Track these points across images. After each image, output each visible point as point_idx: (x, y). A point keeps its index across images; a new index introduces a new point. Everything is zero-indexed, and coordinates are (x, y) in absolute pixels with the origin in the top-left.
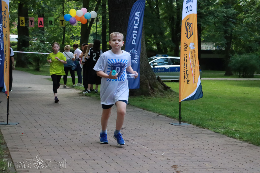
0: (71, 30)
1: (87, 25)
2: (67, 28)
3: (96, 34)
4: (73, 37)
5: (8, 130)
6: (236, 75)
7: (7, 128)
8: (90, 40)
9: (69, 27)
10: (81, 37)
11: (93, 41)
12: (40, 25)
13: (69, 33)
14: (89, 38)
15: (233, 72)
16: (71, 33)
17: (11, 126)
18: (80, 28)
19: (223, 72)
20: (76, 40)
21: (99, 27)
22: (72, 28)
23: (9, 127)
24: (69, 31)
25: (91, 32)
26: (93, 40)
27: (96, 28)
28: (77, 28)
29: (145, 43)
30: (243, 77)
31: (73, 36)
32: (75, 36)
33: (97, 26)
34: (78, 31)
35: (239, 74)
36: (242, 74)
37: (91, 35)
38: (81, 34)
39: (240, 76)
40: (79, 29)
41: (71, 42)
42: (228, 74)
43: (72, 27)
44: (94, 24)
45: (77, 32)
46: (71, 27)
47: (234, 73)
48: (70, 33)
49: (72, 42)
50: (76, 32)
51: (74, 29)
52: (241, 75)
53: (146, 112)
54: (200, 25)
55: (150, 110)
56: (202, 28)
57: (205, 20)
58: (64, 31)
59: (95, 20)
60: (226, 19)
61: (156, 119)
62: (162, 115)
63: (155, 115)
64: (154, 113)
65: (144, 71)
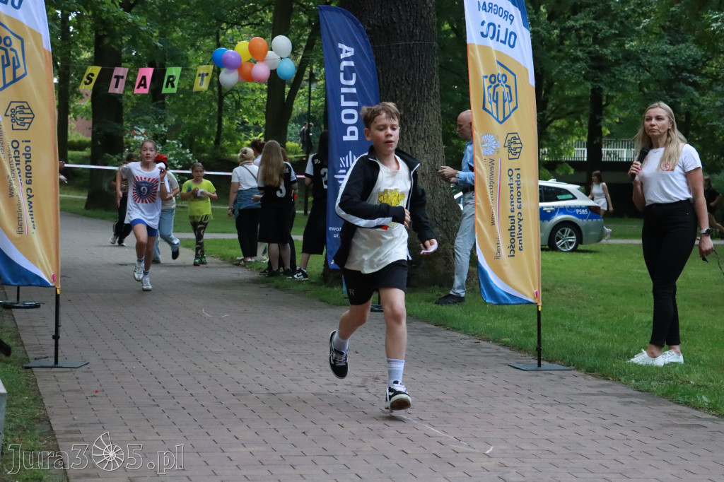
0: (238, 105)
1: (284, 92)
2: (228, 102)
3: (309, 116)
4: (246, 124)
5: (58, 381)
7: (54, 376)
8: (291, 135)
9: (234, 97)
10: (266, 126)
12: (138, 88)
13: (232, 114)
14: (289, 128)
16: (239, 114)
17: (66, 372)
18: (264, 102)
20: (252, 135)
21: (316, 96)
22: (242, 103)
23: (60, 372)
24: (234, 108)
25: (293, 111)
27: (308, 100)
28: (255, 101)
29: (441, 140)
31: (243, 123)
33: (312, 94)
34: (259, 108)
37: (295, 121)
38: (266, 117)
40: (260, 104)
41: (240, 140)
43: (243, 98)
44: (303, 90)
45: (255, 111)
46: (240, 98)
48: (236, 115)
49: (242, 138)
50: (253, 113)
51: (246, 105)
53: (444, 333)
54: (600, 89)
55: (454, 329)
56: (605, 98)
57: (614, 76)
58: (220, 110)
59: (305, 78)
60: (673, 72)
61: (473, 351)
62: (488, 340)
63: (468, 341)
64: (467, 337)
65: (438, 220)
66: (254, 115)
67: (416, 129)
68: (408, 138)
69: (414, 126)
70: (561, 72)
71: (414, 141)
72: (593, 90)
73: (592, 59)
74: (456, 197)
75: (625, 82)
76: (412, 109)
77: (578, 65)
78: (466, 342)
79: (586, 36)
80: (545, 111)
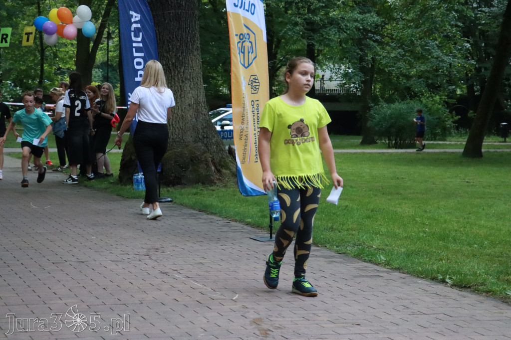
0: (56, 56)
1: (89, 47)
2: (47, 53)
3: (108, 64)
4: (62, 70)
6: (383, 143)
8: (95, 77)
9: (52, 50)
11: (101, 78)
13: (51, 62)
14: (93, 72)
15: (376, 138)
16: (56, 62)
18: (74, 53)
19: (358, 137)
20: (66, 77)
21: (112, 49)
22: (58, 54)
24: (52, 58)
25: (96, 60)
26: (101, 76)
27: (107, 52)
28: (68, 52)
29: (202, 81)
30: (396, 146)
31: (59, 69)
32: (64, 69)
33: (109, 48)
34: (71, 58)
35: (387, 142)
36: (394, 142)
37: (98, 67)
38: (76, 65)
39: (391, 145)
40: (72, 55)
42: (368, 141)
43: (59, 51)
44: (103, 45)
45: (68, 60)
46: (57, 50)
47: (377, 140)
48: (54, 63)
49: (59, 79)
50: (66, 61)
51: (61, 55)
52: (392, 143)
53: (205, 216)
54: (313, 45)
55: (212, 214)
56: (316, 51)
57: (322, 36)
58: (42, 59)
59: (104, 36)
60: (362, 33)
61: (225, 229)
62: (236, 221)
63: (222, 222)
64: (221, 219)
65: (201, 137)
66: (67, 63)
67: (183, 72)
68: (178, 79)
69: (182, 70)
70: (285, 32)
71: (183, 81)
72: (309, 46)
73: (308, 24)
74: (213, 121)
75: (329, 40)
76: (181, 58)
77: (298, 28)
78: (220, 223)
79: (302, 7)
80: (275, 60)
